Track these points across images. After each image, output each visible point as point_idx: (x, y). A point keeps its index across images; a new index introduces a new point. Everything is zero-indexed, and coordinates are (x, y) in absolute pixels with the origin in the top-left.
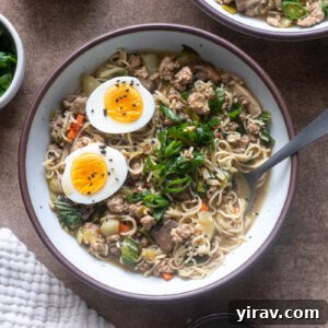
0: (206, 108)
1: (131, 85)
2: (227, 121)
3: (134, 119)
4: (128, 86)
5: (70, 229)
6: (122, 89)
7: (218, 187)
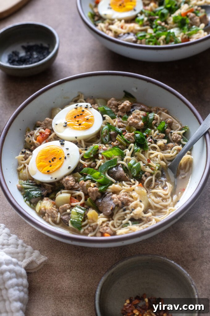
0: (141, 123)
1: (86, 108)
2: (157, 132)
3: (88, 127)
4: (83, 109)
5: (31, 203)
6: (79, 110)
7: (151, 174)
